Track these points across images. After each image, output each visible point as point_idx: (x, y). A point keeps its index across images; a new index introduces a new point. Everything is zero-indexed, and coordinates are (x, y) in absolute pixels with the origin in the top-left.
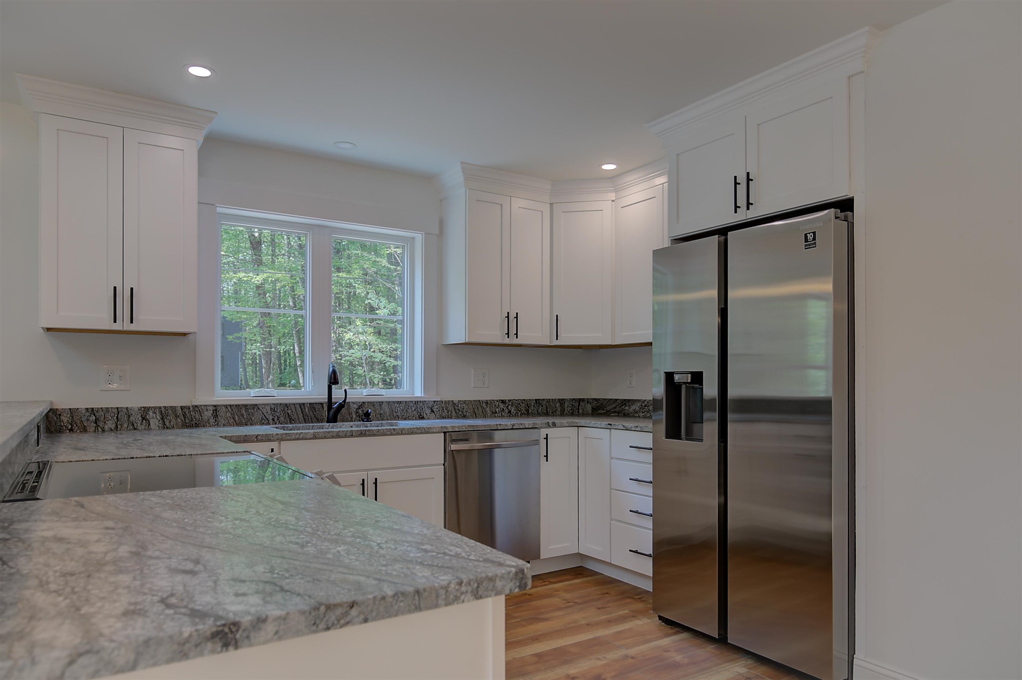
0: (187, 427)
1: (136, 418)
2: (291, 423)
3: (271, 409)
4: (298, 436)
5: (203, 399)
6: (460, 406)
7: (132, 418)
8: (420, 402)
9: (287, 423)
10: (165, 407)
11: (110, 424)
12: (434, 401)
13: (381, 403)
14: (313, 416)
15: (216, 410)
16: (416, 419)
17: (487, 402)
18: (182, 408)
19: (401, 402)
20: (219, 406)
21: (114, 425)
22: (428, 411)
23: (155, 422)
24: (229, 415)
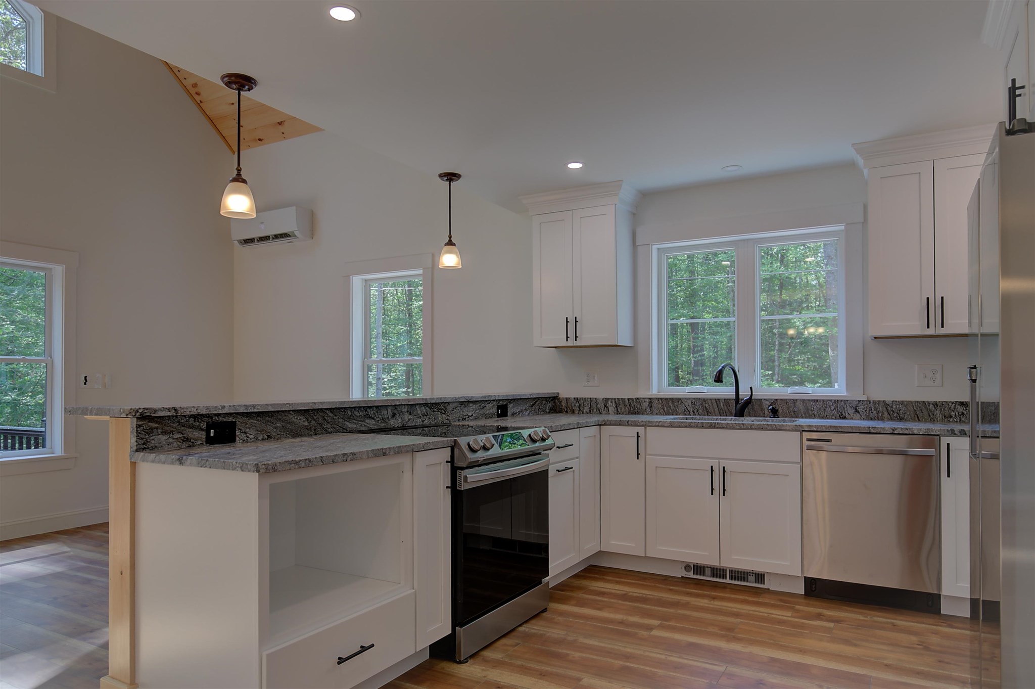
0: (632, 414)
1: (601, 406)
2: (708, 415)
3: (692, 403)
4: (657, 424)
5: (642, 394)
6: (894, 407)
7: (599, 406)
8: (841, 401)
9: (705, 415)
10: (618, 399)
11: (587, 409)
12: (859, 401)
13: (795, 401)
14: (727, 410)
15: (651, 402)
16: (836, 418)
17: (936, 404)
18: (628, 399)
19: (817, 400)
20: (653, 399)
21: (589, 410)
22: (851, 411)
23: (612, 409)
24: (660, 406)
